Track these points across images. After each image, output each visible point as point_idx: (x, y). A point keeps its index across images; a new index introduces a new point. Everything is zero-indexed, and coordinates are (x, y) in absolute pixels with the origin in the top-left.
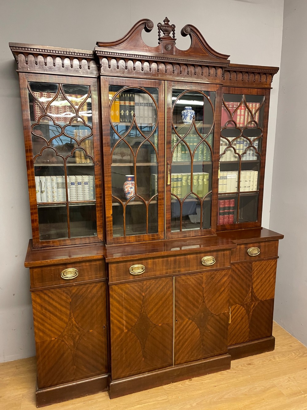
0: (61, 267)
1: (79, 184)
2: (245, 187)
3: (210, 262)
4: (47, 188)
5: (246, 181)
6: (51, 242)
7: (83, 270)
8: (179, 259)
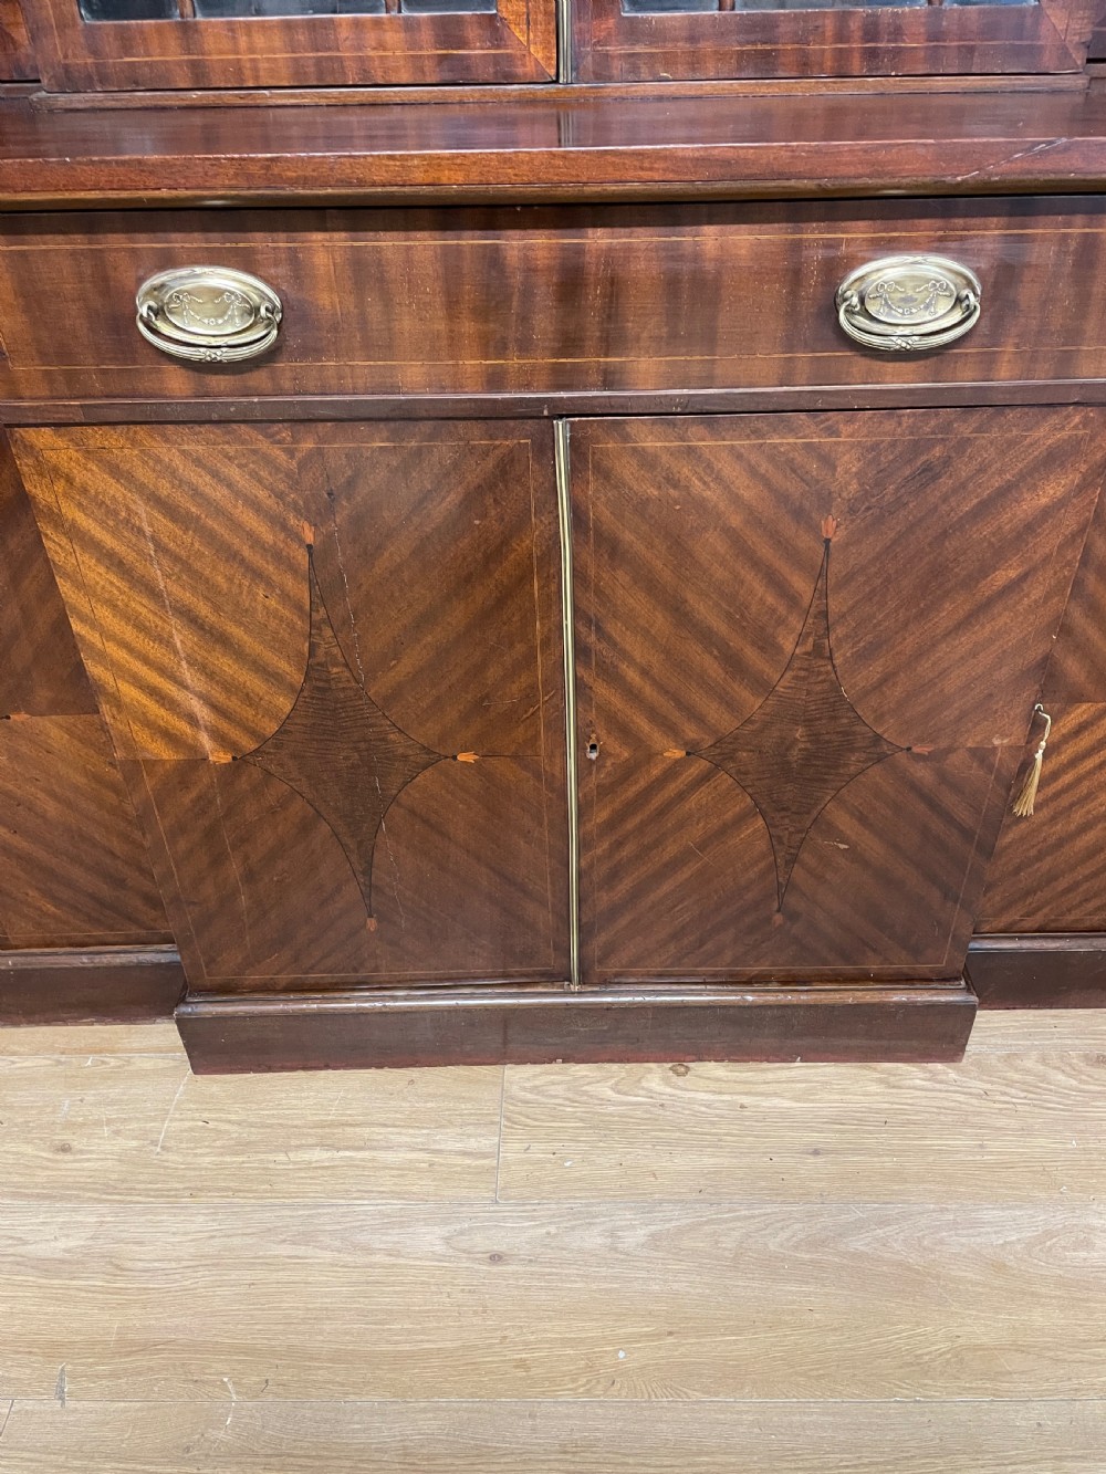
3: (925, 314)
8: (610, 249)
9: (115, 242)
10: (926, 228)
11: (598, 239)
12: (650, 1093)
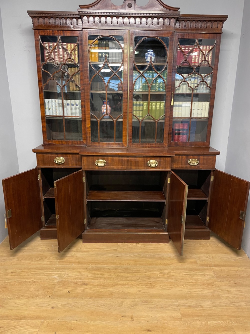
0: (54, 155)
1: (72, 105)
2: (198, 114)
3: (154, 164)
4: (52, 107)
5: (198, 109)
6: (54, 142)
7: (68, 159)
8: (131, 159)
9: (95, 158)
10: (153, 158)
11: (130, 158)
12: (134, 245)
